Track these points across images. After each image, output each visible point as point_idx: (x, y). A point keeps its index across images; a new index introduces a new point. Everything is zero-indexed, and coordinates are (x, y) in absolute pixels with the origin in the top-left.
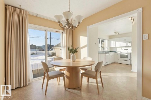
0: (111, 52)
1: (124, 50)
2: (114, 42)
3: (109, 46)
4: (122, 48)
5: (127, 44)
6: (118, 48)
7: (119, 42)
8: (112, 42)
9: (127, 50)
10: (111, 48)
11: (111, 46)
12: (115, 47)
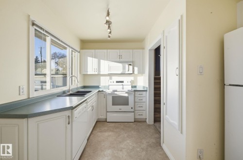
0: (85, 88)
1: (117, 82)
2: (95, 60)
3: (80, 73)
4: (111, 79)
5: (124, 68)
6: (102, 78)
7: (106, 62)
8: (90, 59)
9: (122, 82)
10: (85, 76)
11: (87, 72)
12: (96, 73)
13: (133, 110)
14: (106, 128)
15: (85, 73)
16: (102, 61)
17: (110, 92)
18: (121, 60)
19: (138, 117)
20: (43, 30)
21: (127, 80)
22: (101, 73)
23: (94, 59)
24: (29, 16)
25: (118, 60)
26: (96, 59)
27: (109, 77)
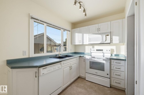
0: (75, 53)
1: (97, 50)
3: (71, 44)
6: (86, 47)
7: (87, 35)
8: (77, 34)
9: (102, 50)
11: (75, 43)
12: (81, 44)
13: (109, 76)
14: (82, 85)
15: (74, 44)
16: (85, 35)
17: (89, 58)
18: (99, 32)
19: (114, 84)
20: (38, 20)
21: (106, 48)
22: (84, 44)
23: (79, 34)
24: (29, 14)
25: (97, 32)
26: (80, 34)
27: (92, 46)
